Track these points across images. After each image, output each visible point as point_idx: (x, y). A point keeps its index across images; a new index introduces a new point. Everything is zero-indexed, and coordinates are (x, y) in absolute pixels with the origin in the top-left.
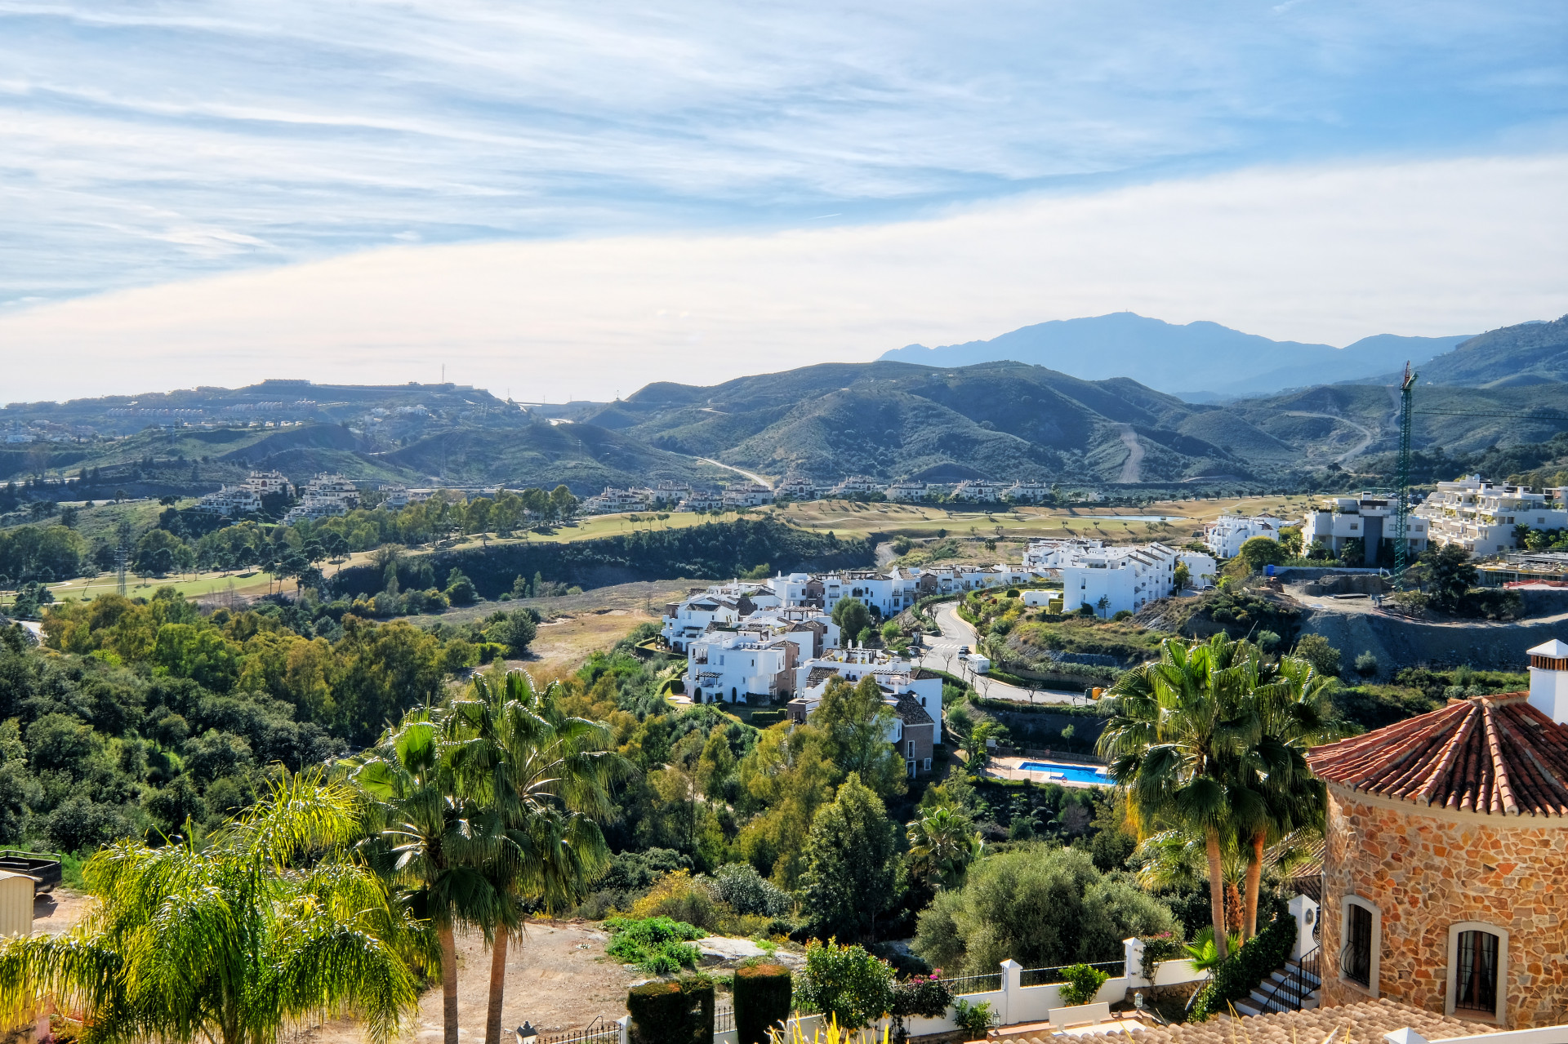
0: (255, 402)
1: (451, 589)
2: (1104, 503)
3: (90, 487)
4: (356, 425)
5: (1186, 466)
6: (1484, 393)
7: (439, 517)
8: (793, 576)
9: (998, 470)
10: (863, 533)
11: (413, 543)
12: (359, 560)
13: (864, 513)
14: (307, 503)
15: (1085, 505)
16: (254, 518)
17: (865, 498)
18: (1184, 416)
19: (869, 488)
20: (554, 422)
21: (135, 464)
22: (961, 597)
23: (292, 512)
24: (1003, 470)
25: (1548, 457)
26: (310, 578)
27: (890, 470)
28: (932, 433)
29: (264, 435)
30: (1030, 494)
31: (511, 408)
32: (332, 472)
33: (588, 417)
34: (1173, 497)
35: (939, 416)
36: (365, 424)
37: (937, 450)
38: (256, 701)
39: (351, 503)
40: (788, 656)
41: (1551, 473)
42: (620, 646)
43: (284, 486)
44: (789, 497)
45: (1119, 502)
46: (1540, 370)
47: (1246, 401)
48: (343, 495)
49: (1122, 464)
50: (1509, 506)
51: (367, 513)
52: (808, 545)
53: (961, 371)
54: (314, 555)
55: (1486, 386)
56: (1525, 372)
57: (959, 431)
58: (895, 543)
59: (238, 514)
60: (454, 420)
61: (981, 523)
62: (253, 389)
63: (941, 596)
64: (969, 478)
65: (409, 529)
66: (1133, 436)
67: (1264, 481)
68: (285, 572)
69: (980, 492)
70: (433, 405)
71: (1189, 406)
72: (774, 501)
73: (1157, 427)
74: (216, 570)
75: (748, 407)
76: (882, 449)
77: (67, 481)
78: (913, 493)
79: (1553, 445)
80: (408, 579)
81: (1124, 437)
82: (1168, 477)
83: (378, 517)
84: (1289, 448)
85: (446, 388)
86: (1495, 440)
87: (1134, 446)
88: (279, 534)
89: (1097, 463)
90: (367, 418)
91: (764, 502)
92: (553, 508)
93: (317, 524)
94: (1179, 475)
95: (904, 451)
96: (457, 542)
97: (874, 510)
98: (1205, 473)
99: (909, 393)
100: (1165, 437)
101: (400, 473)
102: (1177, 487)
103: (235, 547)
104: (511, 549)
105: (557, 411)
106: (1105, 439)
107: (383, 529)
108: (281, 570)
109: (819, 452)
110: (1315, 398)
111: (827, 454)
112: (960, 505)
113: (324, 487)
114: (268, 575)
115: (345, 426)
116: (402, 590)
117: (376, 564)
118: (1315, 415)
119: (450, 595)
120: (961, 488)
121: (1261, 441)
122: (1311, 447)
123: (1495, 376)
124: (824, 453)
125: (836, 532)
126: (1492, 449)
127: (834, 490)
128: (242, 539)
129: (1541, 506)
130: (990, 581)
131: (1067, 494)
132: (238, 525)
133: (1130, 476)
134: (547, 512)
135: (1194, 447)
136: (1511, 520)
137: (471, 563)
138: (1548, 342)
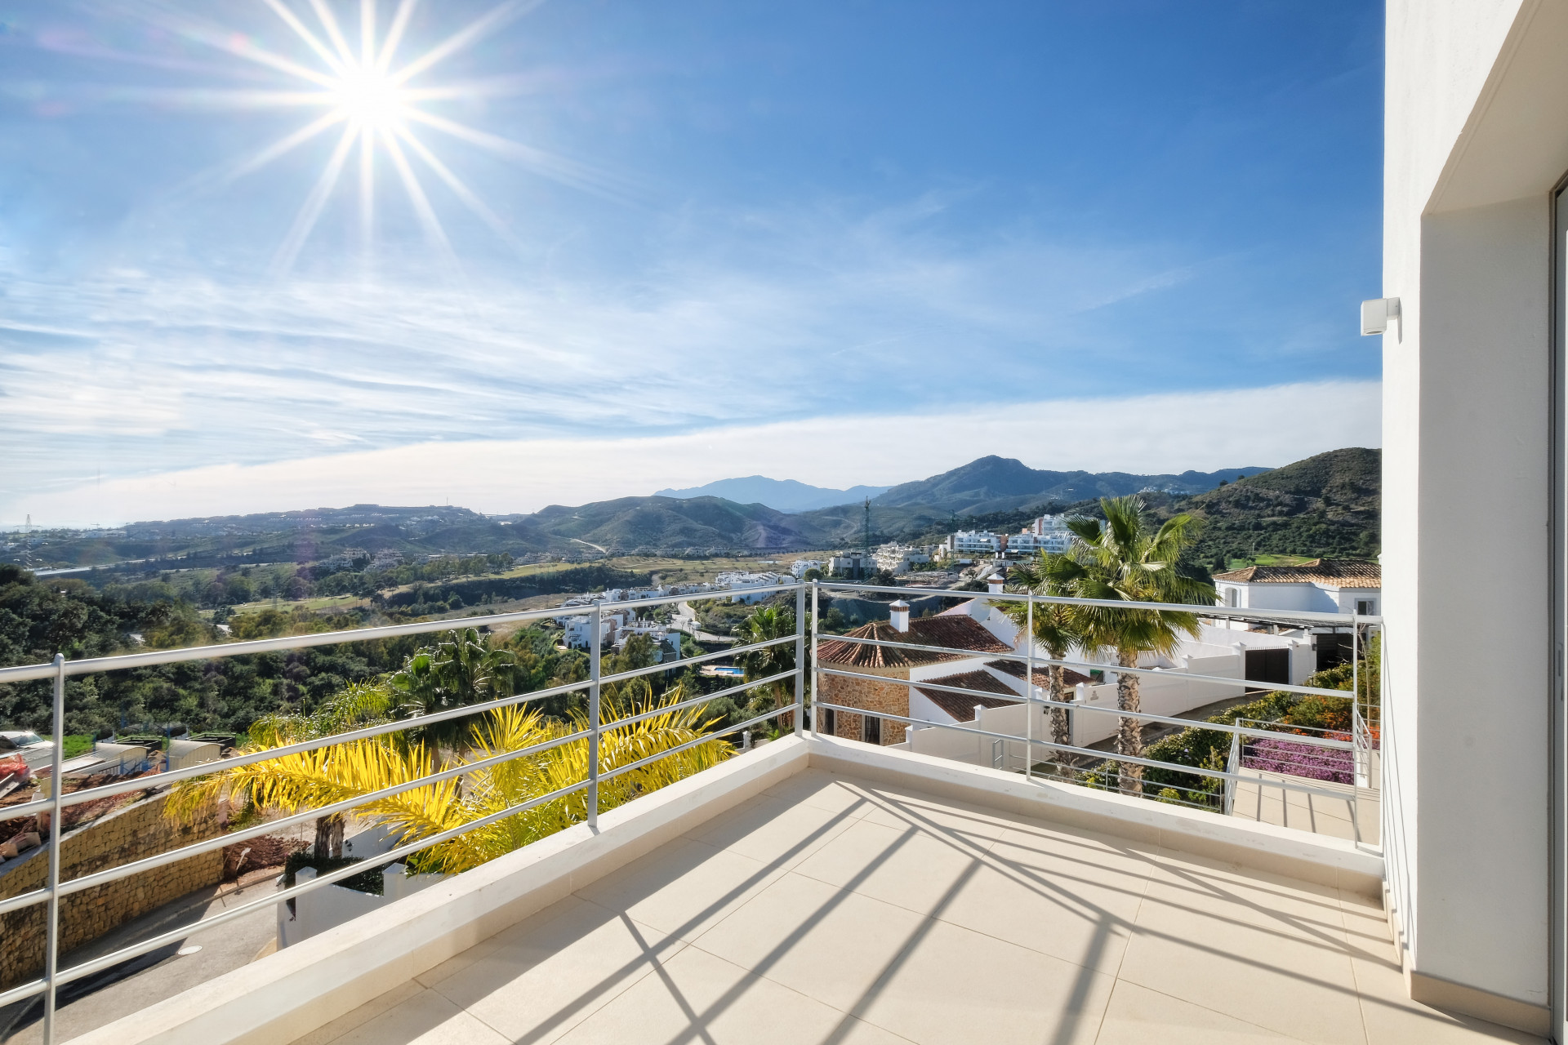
0: (350, 515)
1: (450, 601)
2: (750, 556)
3: (258, 557)
4: (403, 525)
5: (784, 540)
6: (898, 509)
7: (445, 568)
8: (614, 590)
9: (705, 543)
10: (646, 571)
11: (431, 580)
12: (403, 589)
13: (647, 562)
14: (376, 563)
15: (742, 557)
16: (349, 570)
17: (647, 555)
18: (783, 519)
19: (649, 551)
20: (502, 524)
21: (284, 546)
23: (369, 567)
24: (707, 543)
25: (923, 534)
26: (378, 599)
27: (658, 543)
28: (677, 526)
29: (355, 531)
30: (719, 553)
31: (481, 518)
32: (390, 548)
33: (519, 521)
34: (778, 553)
35: (679, 519)
36: (407, 524)
37: (679, 534)
38: (347, 658)
39: (400, 562)
40: (611, 625)
41: (925, 541)
42: (533, 625)
43: (364, 556)
44: (613, 555)
45: (756, 555)
46: (918, 500)
47: (807, 513)
48: (395, 558)
49: (758, 540)
50: (906, 553)
51: (408, 567)
52: (622, 576)
53: (689, 500)
54: (380, 587)
55: (899, 506)
57: (688, 526)
58: (660, 575)
59: (339, 568)
60: (453, 523)
61: (698, 565)
62: (349, 509)
64: (692, 547)
65: (429, 574)
66: (762, 528)
68: (364, 596)
69: (697, 552)
70: (442, 516)
71: (785, 515)
72: (606, 557)
73: (772, 524)
74: (327, 596)
75: (594, 516)
76: (655, 534)
77: (245, 554)
78: (668, 553)
79: (925, 530)
80: (429, 597)
81: (758, 528)
82: (776, 545)
83: (414, 569)
84: (825, 532)
85: (449, 508)
86: (903, 528)
87: (762, 532)
88: (361, 578)
89: (747, 539)
90: (408, 522)
91: (602, 558)
92: (501, 563)
93: (381, 573)
94: (781, 544)
95: (664, 535)
96: (453, 579)
97: (651, 560)
98: (792, 543)
99: (666, 510)
100: (775, 528)
101: (425, 548)
102: (780, 549)
103: (338, 585)
104: (480, 583)
105: (504, 518)
106: (751, 529)
107: (416, 574)
108: (362, 595)
109: (626, 536)
110: (834, 511)
111: (631, 536)
112: (689, 558)
113: (385, 555)
114: (355, 598)
115: (397, 526)
116: (425, 603)
117: (412, 591)
118: (835, 518)
119: (450, 604)
120: (689, 551)
121: (813, 529)
122: (833, 532)
123: (902, 503)
124: (629, 536)
125: (634, 571)
126: (902, 531)
127: (633, 552)
128: (342, 580)
129: (918, 553)
131: (735, 553)
132: (339, 574)
133: (761, 545)
134: (498, 565)
135: (788, 532)
136: (908, 559)
137: (459, 589)
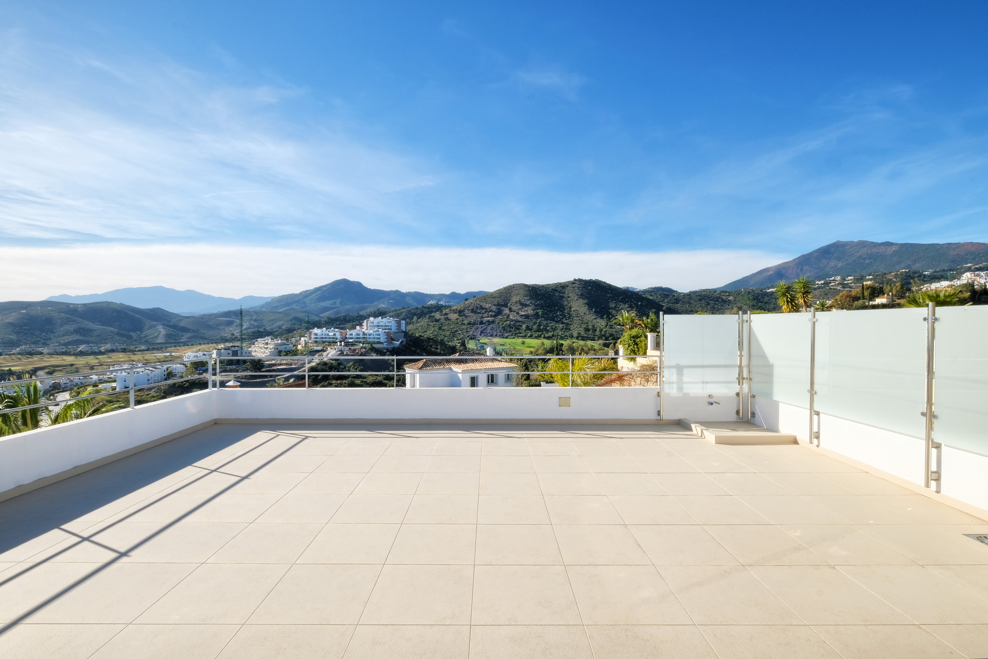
2: (148, 350)
5: (182, 336)
6: (279, 313)
9: (102, 339)
10: (29, 368)
13: (30, 360)
15: (139, 351)
17: (31, 354)
18: (181, 320)
19: (33, 350)
22: (71, 389)
24: (105, 340)
25: (295, 330)
27: (48, 342)
28: (71, 327)
30: (115, 348)
34: (175, 346)
35: (74, 321)
37: (73, 333)
41: (295, 334)
45: (154, 349)
46: (295, 306)
47: (204, 315)
49: (158, 336)
50: (277, 345)
53: (84, 305)
55: (280, 311)
56: (290, 307)
57: (84, 326)
58: (47, 370)
61: (92, 360)
63: (62, 390)
64: (86, 344)
66: (162, 327)
67: (211, 340)
69: (92, 349)
71: (184, 317)
73: (171, 324)
76: (44, 334)
78: (58, 351)
79: (296, 327)
81: (158, 327)
82: (176, 340)
84: (219, 329)
86: (282, 326)
87: (162, 330)
89: (147, 336)
94: (180, 339)
95: (56, 335)
97: (36, 358)
98: (190, 338)
99: (58, 313)
100: (174, 327)
102: (179, 343)
106: (150, 328)
109: (8, 336)
110: (228, 314)
111: (14, 337)
112: (82, 354)
118: (228, 319)
120: (82, 348)
121: (209, 327)
122: (227, 329)
123: (282, 308)
124: (11, 337)
125: (13, 368)
126: (280, 328)
127: (14, 351)
129: (285, 344)
130: (86, 383)
131: (132, 348)
133: (160, 340)
135: (185, 330)
136: (277, 349)
138: (296, 299)
